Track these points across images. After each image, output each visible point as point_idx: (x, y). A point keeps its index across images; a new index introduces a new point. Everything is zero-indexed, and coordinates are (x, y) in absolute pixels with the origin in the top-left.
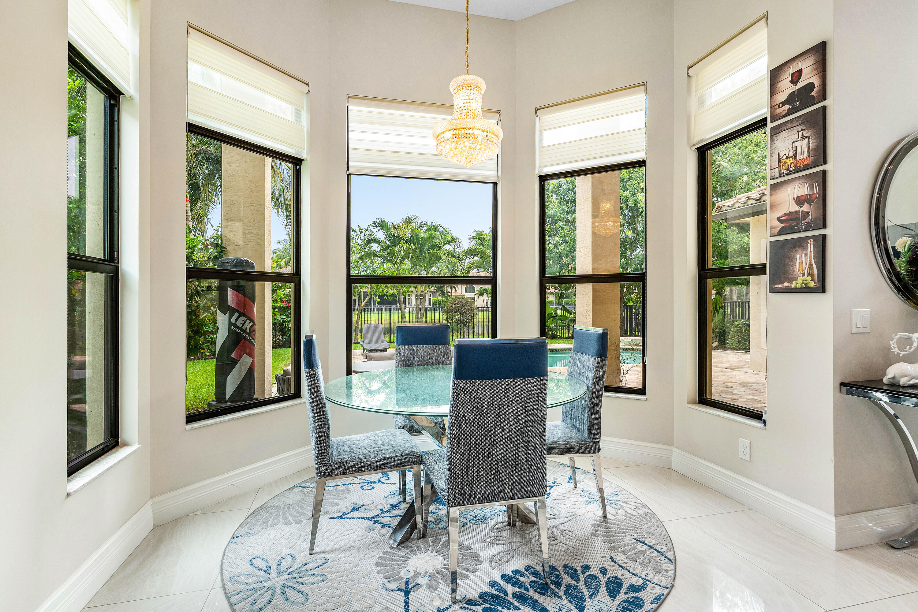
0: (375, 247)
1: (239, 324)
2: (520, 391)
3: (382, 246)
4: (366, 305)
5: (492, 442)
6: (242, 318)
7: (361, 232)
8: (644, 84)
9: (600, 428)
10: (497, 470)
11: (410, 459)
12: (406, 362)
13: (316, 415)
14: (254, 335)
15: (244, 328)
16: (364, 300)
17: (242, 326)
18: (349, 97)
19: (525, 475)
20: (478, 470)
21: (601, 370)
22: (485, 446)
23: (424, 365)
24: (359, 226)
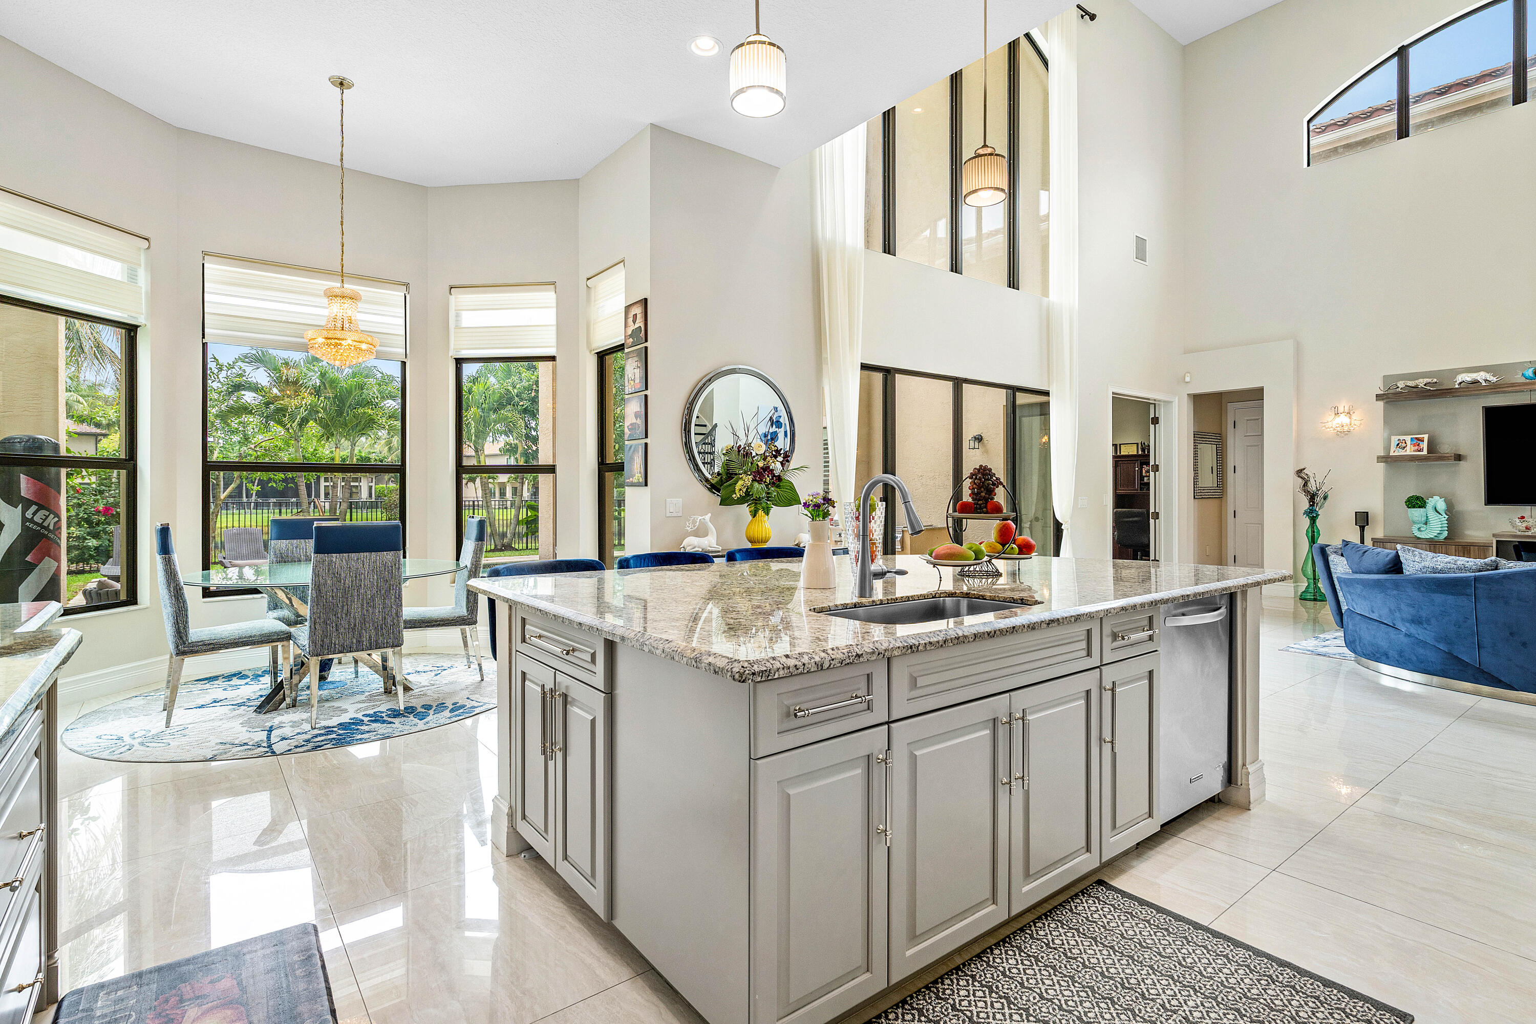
0: (249, 397)
1: (37, 519)
2: (375, 562)
3: (264, 396)
4: (230, 496)
5: (349, 603)
6: (43, 513)
7: (220, 369)
8: (554, 283)
9: (477, 603)
10: (355, 625)
11: (278, 635)
12: (282, 557)
13: (173, 598)
14: (60, 533)
15: (45, 524)
16: (225, 489)
17: (43, 522)
18: (205, 254)
19: (382, 629)
20: (336, 625)
21: (478, 552)
22: (343, 607)
23: (306, 560)
24: (215, 358)
